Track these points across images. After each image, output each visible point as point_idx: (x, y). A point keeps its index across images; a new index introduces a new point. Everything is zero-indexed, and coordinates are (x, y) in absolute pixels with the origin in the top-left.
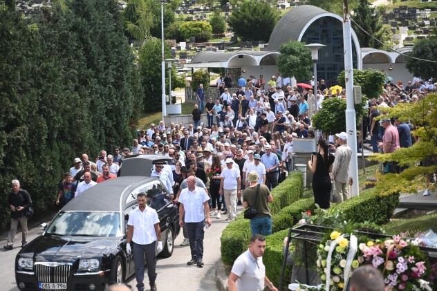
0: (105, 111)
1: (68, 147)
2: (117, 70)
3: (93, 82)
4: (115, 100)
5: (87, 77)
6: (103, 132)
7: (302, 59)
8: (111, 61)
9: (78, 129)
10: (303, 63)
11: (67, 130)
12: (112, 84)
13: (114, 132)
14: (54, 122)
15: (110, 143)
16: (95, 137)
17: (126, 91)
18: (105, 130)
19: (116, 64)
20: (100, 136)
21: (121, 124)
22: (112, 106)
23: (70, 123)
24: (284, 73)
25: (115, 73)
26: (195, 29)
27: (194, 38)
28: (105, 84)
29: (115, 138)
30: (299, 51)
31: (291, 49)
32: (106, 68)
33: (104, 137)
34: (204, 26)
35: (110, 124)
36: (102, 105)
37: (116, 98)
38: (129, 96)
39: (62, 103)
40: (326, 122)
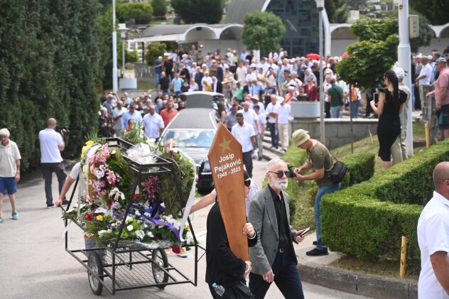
0: (71, 66)
1: (31, 103)
2: (84, 21)
3: (58, 29)
4: (82, 55)
5: (51, 23)
6: (68, 91)
7: (269, 30)
8: (76, 8)
9: (43, 83)
10: (271, 34)
11: (30, 83)
12: (78, 35)
13: (80, 93)
14: (16, 70)
15: (76, 105)
16: (60, 97)
17: (93, 45)
18: (70, 89)
19: (82, 12)
20: (65, 96)
21: (89, 84)
22: (79, 61)
23: (34, 75)
24: (250, 45)
25: (81, 23)
26: (135, 10)
27: (133, 20)
28: (70, 33)
29: (82, 100)
30: (265, 21)
31: (257, 19)
32: (71, 16)
33: (69, 97)
34: (144, 8)
35: (76, 83)
36: (67, 58)
37: (83, 52)
38: (97, 51)
39: (25, 48)
40: (355, 69)
